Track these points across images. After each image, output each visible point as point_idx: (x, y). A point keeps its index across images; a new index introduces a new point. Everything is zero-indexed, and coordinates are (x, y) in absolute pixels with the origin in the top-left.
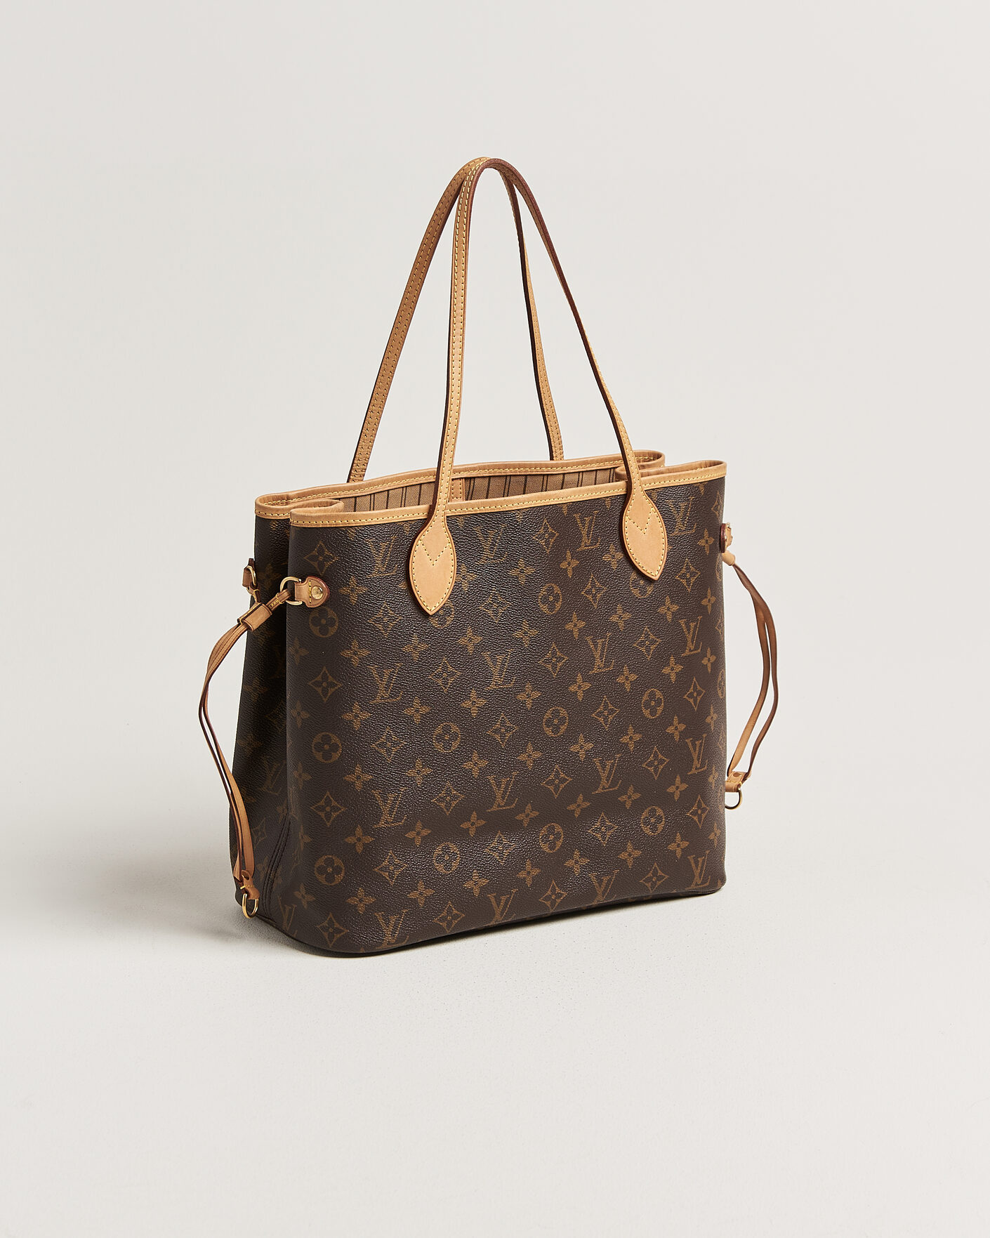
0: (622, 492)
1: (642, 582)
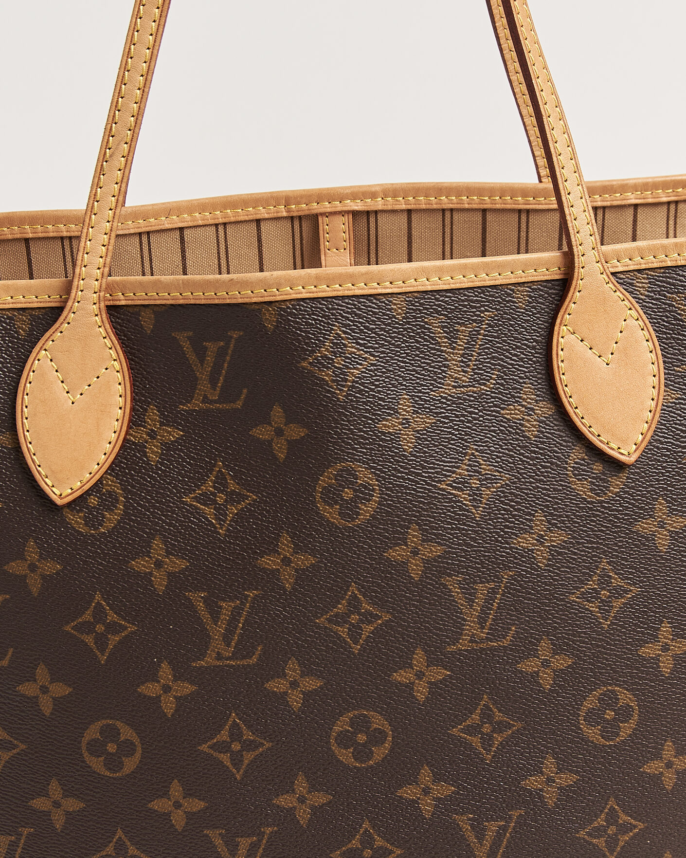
0: (554, 274)
1: (598, 467)
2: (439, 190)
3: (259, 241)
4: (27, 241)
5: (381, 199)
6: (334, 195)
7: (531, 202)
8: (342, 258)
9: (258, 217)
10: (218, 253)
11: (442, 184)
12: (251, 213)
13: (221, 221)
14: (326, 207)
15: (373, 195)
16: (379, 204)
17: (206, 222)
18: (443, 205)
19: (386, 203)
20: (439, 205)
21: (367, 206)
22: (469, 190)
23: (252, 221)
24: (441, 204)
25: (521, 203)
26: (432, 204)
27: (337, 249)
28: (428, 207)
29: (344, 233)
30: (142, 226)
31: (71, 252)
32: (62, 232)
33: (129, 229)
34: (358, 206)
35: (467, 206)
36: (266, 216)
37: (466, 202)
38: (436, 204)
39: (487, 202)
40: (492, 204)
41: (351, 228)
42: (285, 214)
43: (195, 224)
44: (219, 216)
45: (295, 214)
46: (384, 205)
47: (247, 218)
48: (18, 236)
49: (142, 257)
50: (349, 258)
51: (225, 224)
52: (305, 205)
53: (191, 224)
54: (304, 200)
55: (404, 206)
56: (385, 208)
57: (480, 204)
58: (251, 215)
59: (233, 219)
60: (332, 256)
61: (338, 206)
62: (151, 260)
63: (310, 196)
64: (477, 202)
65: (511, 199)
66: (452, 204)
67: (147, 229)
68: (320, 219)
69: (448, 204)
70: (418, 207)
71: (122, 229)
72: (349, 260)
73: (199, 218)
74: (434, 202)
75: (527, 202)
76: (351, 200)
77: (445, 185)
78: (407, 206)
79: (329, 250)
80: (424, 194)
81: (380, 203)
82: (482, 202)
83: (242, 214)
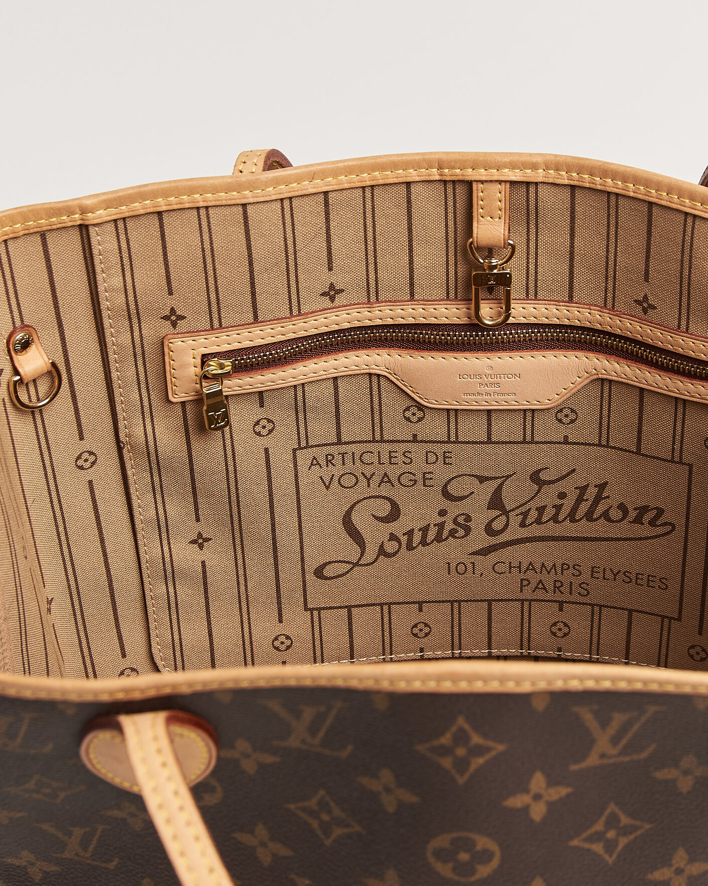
2: (606, 172)
3: (409, 202)
4: (160, 214)
5: (542, 170)
6: (491, 161)
7: (698, 208)
8: (496, 227)
9: (409, 180)
10: (364, 213)
11: (609, 166)
12: (401, 175)
13: (368, 183)
14: (482, 174)
15: (534, 167)
16: (539, 175)
17: (353, 185)
18: (607, 188)
19: (547, 176)
20: (604, 187)
21: (526, 177)
22: (637, 179)
23: (402, 183)
24: (605, 186)
25: (688, 205)
26: (596, 184)
27: (491, 218)
28: (592, 186)
29: (500, 201)
30: (285, 191)
31: (208, 222)
32: (198, 202)
33: (270, 195)
34: (516, 176)
35: (632, 194)
36: (417, 179)
37: (631, 190)
38: (601, 185)
39: (653, 195)
40: (658, 199)
41: (508, 198)
42: (437, 178)
43: (341, 187)
44: (367, 179)
45: (448, 179)
46: (545, 177)
47: (396, 181)
48: (151, 210)
49: (284, 224)
50: (503, 228)
51: (372, 187)
52: (459, 170)
53: (336, 187)
54: (458, 165)
55: (567, 181)
56: (546, 180)
57: (646, 195)
58: (402, 177)
59: (381, 182)
60: (485, 224)
61: (494, 174)
62: (293, 225)
63: (465, 161)
64: (643, 193)
65: (678, 198)
66: (617, 188)
67: (290, 195)
68: (474, 185)
69: (613, 187)
70: (581, 184)
71: (263, 196)
72: (503, 230)
73: (344, 181)
74: (598, 183)
75: (693, 207)
76: (509, 168)
77: (612, 167)
78: (570, 181)
79: (482, 217)
80: (589, 173)
81: (541, 175)
82: (648, 194)
83: (390, 177)
